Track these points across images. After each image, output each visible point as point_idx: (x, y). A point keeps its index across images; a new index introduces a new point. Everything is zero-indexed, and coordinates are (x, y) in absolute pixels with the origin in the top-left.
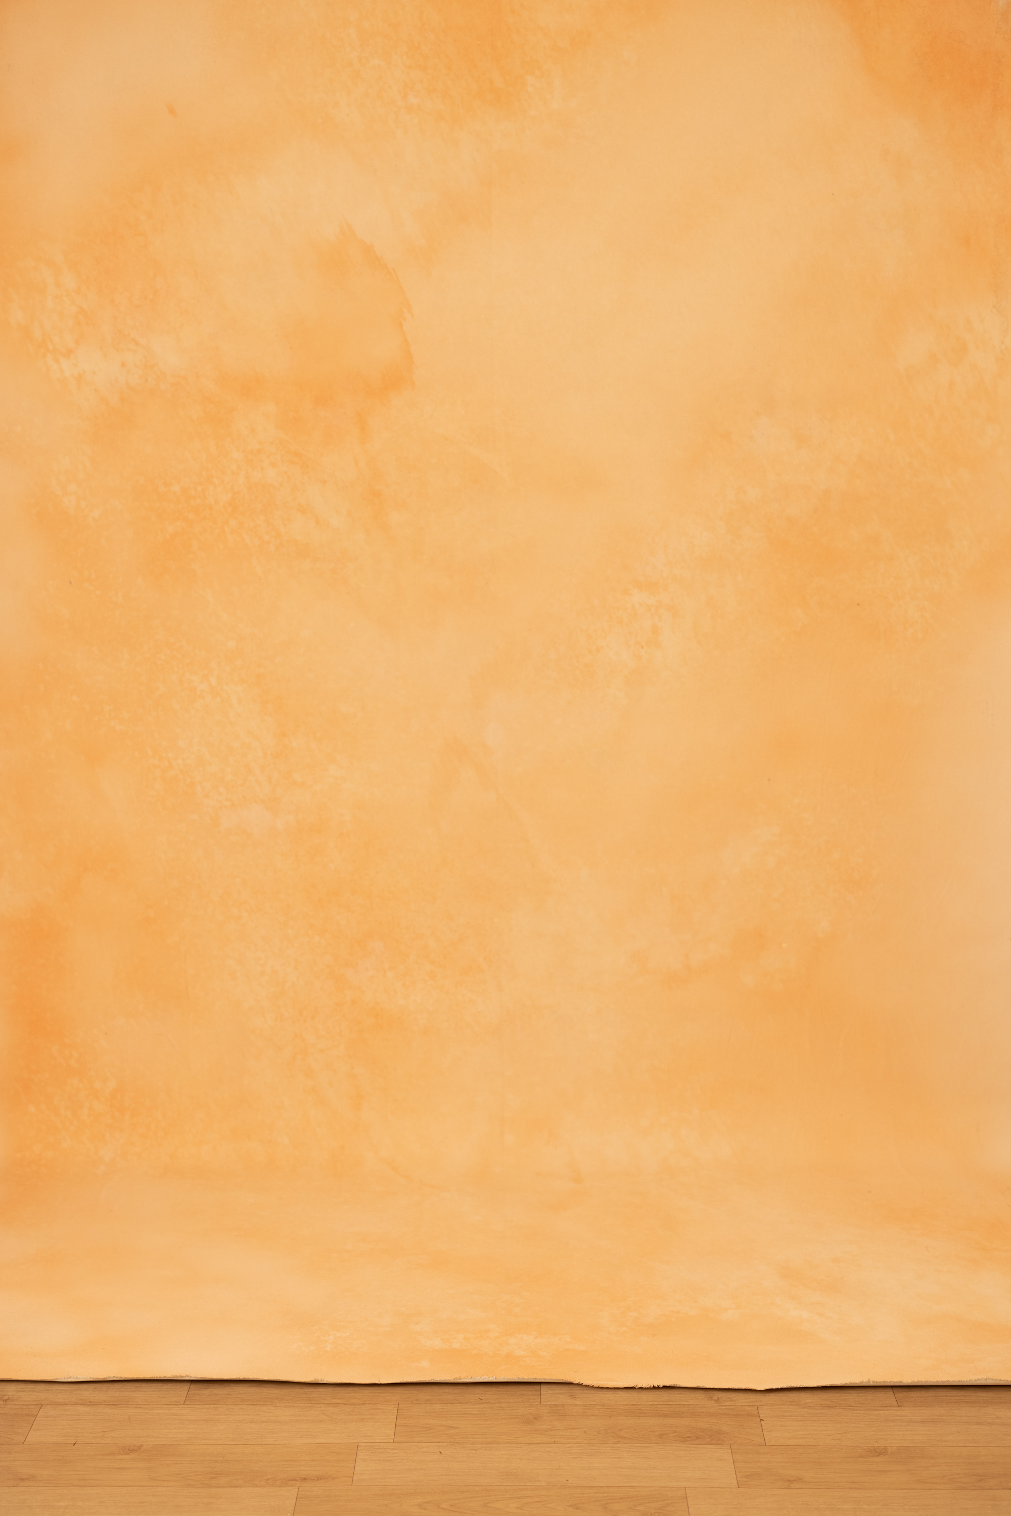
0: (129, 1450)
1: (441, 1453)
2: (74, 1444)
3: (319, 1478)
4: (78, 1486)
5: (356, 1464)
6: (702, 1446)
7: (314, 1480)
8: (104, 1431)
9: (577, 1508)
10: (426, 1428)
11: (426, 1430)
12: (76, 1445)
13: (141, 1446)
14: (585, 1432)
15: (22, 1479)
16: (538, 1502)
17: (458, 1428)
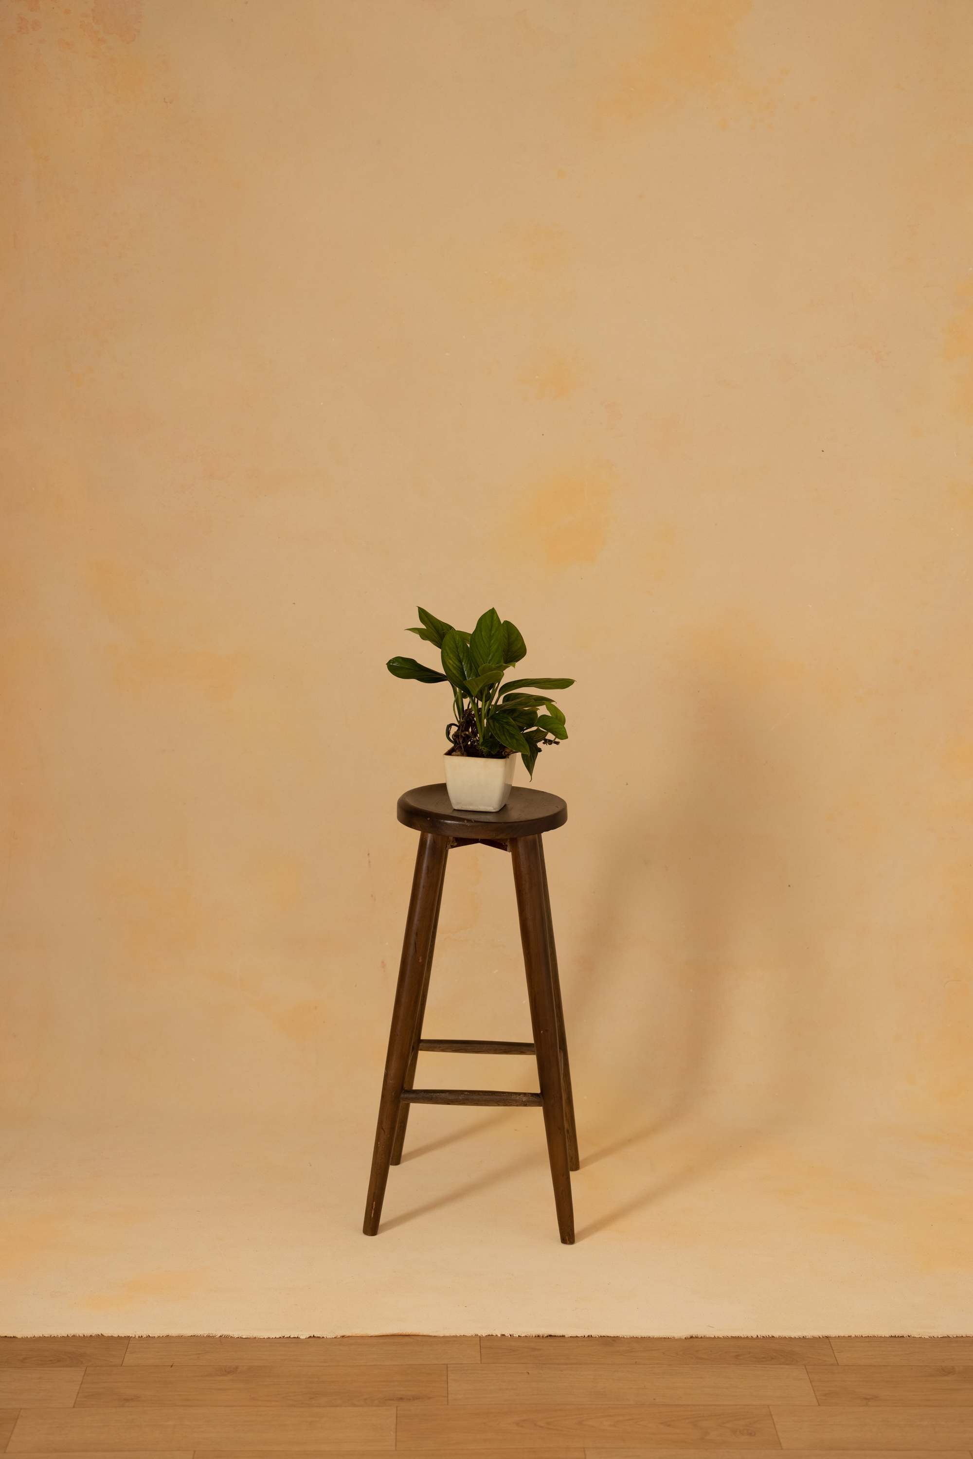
0: (226, 1371)
1: (529, 1373)
2: (172, 1366)
3: (415, 1398)
4: (182, 1406)
5: (449, 1384)
6: (778, 1366)
7: (410, 1399)
8: (199, 1354)
9: (669, 1426)
10: (510, 1349)
11: (511, 1352)
12: (173, 1367)
13: (237, 1367)
14: (664, 1353)
15: (127, 1400)
16: (630, 1420)
17: (540, 1349)
